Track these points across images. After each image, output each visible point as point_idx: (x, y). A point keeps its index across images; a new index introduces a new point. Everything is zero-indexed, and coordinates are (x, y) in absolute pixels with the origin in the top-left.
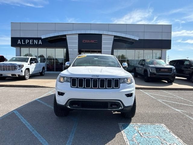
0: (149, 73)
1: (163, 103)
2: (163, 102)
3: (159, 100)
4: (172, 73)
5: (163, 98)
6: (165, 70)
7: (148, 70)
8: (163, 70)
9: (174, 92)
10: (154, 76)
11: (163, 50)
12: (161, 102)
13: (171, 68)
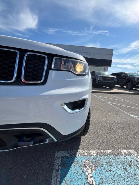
0: (97, 81)
1: (113, 106)
2: (113, 104)
3: (109, 103)
4: (114, 81)
5: (110, 101)
6: (109, 79)
7: (97, 78)
8: (108, 78)
9: (117, 96)
10: (101, 83)
11: (106, 67)
12: (111, 105)
13: (114, 77)
